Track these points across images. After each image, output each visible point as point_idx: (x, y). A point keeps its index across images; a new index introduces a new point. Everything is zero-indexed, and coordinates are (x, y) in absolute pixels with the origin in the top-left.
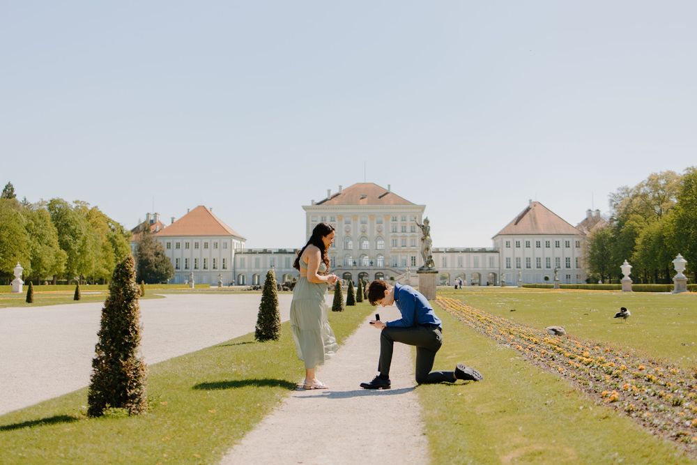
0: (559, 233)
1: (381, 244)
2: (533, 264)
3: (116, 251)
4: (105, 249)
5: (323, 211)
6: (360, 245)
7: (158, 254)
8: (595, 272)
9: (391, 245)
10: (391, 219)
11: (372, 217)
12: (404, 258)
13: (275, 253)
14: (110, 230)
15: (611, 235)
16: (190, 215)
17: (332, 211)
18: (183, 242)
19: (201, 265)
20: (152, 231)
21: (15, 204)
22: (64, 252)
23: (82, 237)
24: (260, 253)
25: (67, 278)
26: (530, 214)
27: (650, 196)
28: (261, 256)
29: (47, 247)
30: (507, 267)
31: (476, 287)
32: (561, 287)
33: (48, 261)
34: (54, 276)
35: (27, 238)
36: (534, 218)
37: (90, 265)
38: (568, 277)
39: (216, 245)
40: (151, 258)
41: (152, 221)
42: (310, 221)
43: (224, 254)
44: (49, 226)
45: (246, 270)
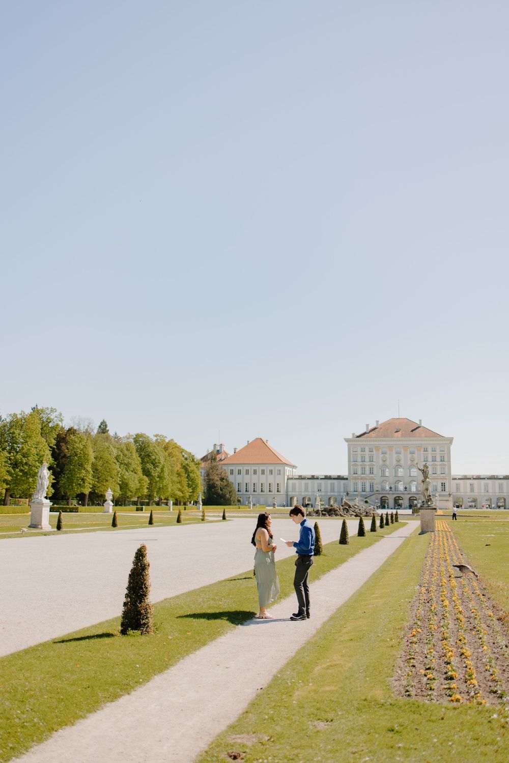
1: (414, 472)
3: (188, 476)
4: (179, 475)
5: (363, 443)
6: (396, 472)
7: (223, 479)
10: (422, 450)
11: (406, 448)
12: (435, 483)
13: (321, 479)
14: (183, 459)
16: (250, 445)
17: (373, 443)
18: (244, 469)
19: (258, 489)
20: (218, 459)
21: (108, 438)
22: (146, 478)
23: (161, 466)
24: (308, 479)
25: (149, 499)
28: (310, 481)
29: (133, 473)
33: (133, 485)
34: (138, 498)
35: (117, 466)
37: (167, 489)
39: (271, 472)
40: (217, 483)
41: (218, 451)
42: (352, 451)
43: (279, 479)
44: (134, 457)
45: (297, 494)
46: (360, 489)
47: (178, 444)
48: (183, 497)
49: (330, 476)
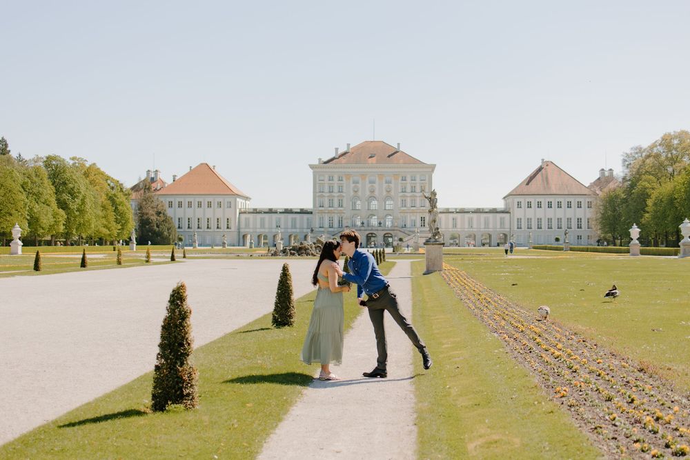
0: (571, 193)
1: (389, 205)
2: (544, 225)
3: (116, 210)
4: (104, 207)
5: (331, 170)
6: (369, 205)
7: (160, 213)
8: (606, 233)
9: (400, 203)
10: (400, 179)
11: (381, 176)
12: (413, 218)
13: (280, 213)
14: (109, 188)
15: (623, 196)
16: (193, 172)
17: (340, 170)
18: (185, 201)
19: (204, 225)
20: (153, 189)
21: (9, 160)
22: (62, 212)
23: (81, 197)
24: (265, 213)
25: (65, 238)
26: (542, 174)
27: (663, 158)
28: (267, 216)
29: (45, 206)
30: (518, 228)
31: (487, 247)
32: (571, 249)
33: (46, 220)
34: (52, 236)
35: (23, 196)
36: (547, 178)
37: (90, 225)
38: (579, 237)
39: (220, 204)
40: (152, 218)
41: (152, 179)
42: (317, 180)
43: (229, 213)
44: (46, 185)
45: (251, 230)
46: (326, 225)
47: (102, 169)
48: (110, 235)
49: (291, 210)
